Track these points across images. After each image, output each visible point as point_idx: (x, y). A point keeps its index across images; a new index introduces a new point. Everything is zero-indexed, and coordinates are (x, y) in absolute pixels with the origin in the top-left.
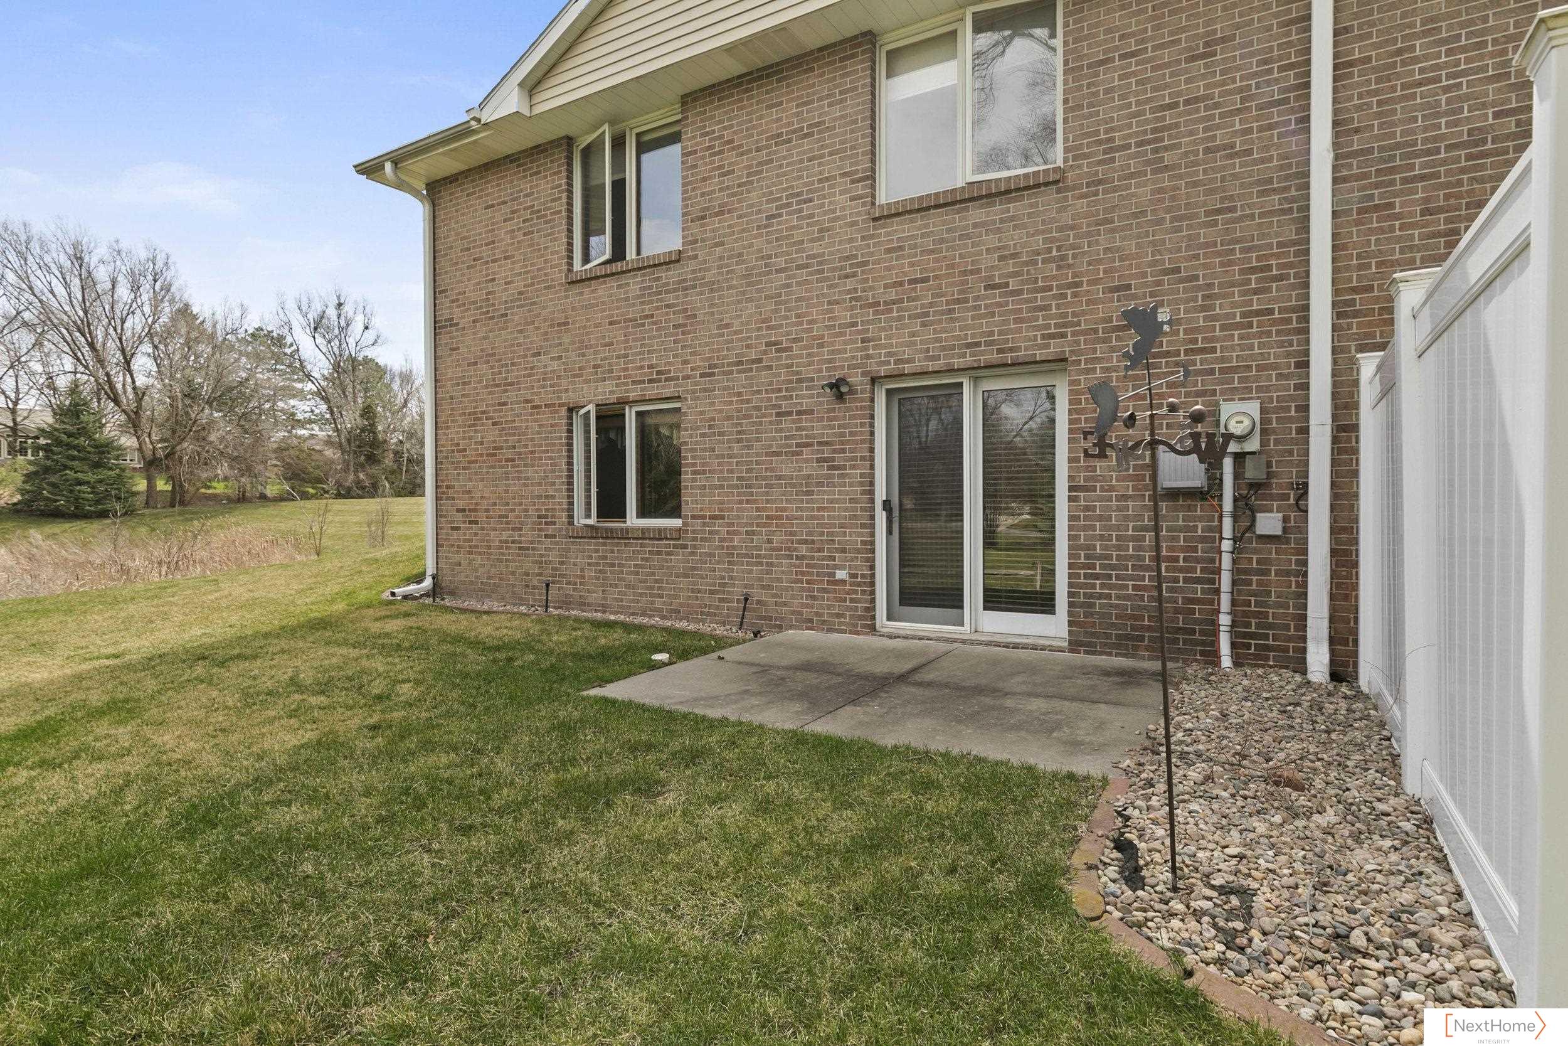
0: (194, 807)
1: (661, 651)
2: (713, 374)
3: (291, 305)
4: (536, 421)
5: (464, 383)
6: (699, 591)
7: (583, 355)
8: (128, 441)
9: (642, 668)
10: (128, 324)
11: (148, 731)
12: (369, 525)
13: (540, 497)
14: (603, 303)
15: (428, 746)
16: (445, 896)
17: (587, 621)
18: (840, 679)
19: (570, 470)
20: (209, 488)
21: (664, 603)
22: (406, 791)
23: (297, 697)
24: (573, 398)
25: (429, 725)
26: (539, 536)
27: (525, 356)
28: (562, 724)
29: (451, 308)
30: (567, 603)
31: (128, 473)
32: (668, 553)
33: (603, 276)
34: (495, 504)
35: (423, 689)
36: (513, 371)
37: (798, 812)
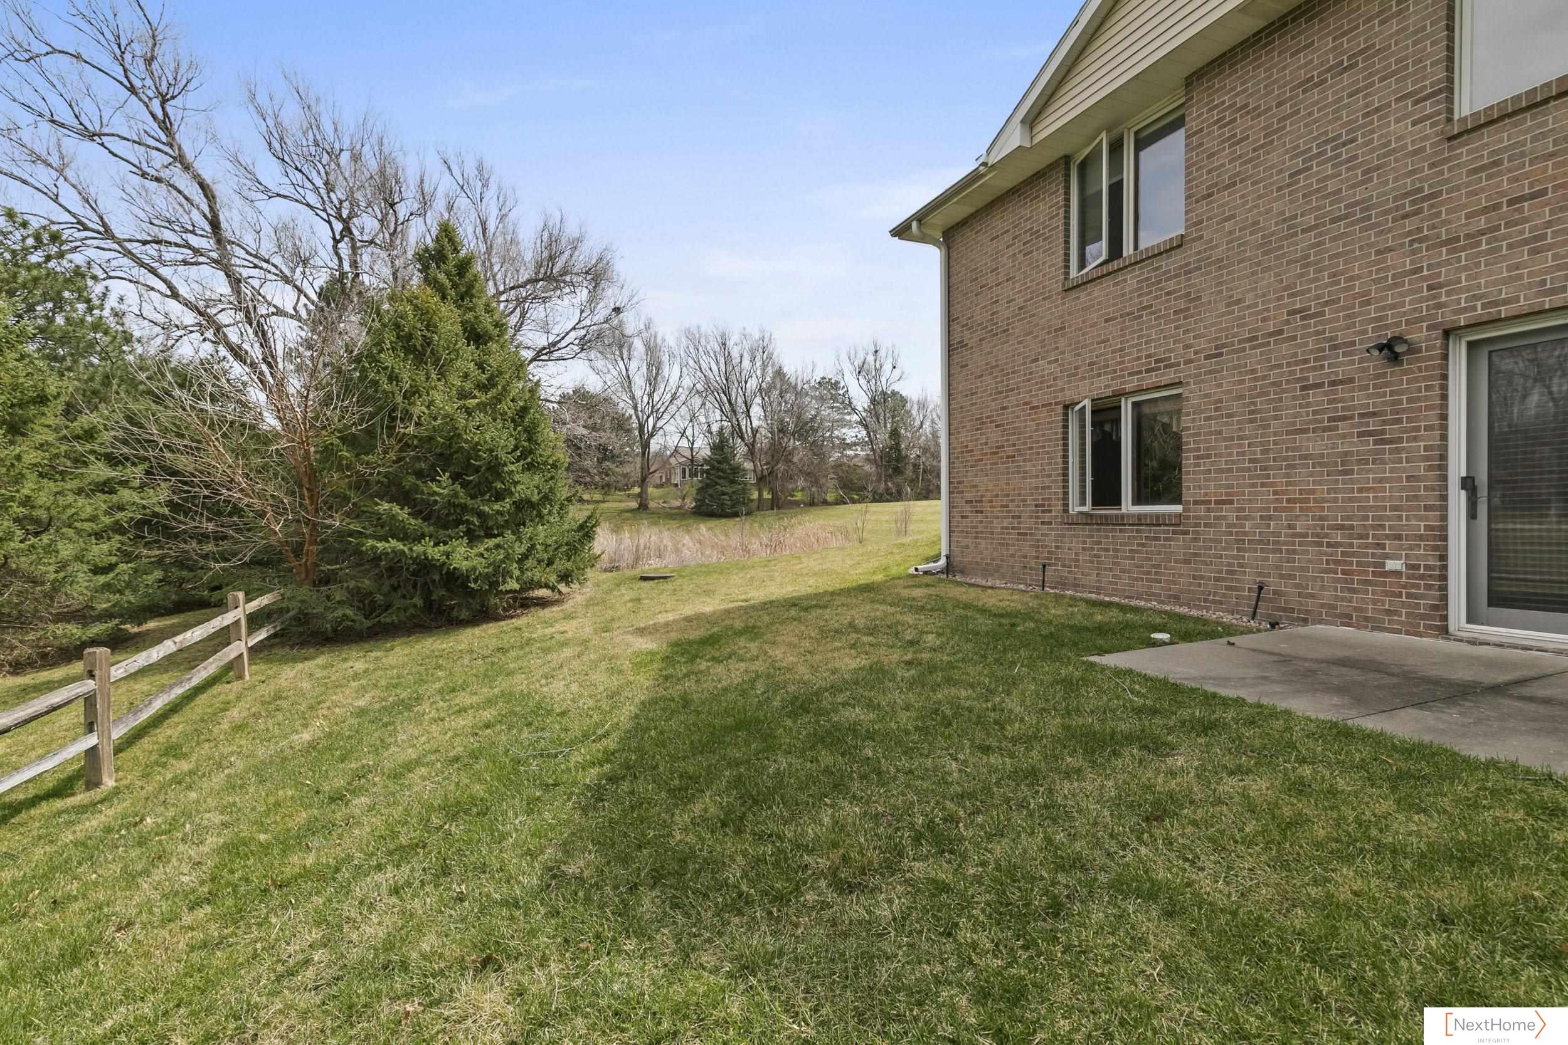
0: (796, 698)
1: (1160, 631)
2: (1221, 355)
3: (844, 357)
4: (1033, 420)
5: (972, 394)
6: (1202, 577)
7: (1079, 355)
8: (748, 465)
9: (1142, 643)
10: (748, 385)
11: (766, 647)
12: (896, 522)
13: (1037, 488)
14: (1099, 303)
15: (949, 681)
16: (972, 796)
17: (1082, 599)
18: (1395, 680)
19: (1066, 463)
20: (792, 496)
21: (1162, 589)
22: (936, 712)
23: (854, 636)
24: (1068, 396)
25: (951, 666)
26: (1036, 523)
27: (1025, 364)
28: (1063, 680)
29: (962, 331)
30: (1063, 585)
31: (748, 487)
32: (1166, 539)
33: (1099, 278)
34: (997, 496)
35: (944, 639)
36: (1013, 378)
37: (1345, 802)
